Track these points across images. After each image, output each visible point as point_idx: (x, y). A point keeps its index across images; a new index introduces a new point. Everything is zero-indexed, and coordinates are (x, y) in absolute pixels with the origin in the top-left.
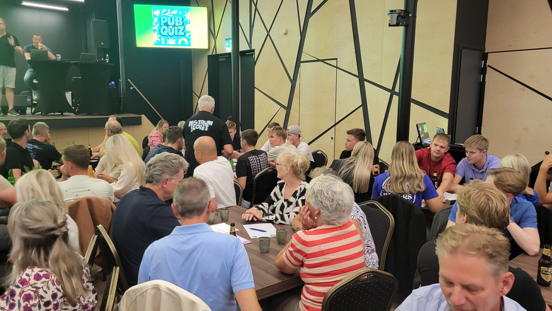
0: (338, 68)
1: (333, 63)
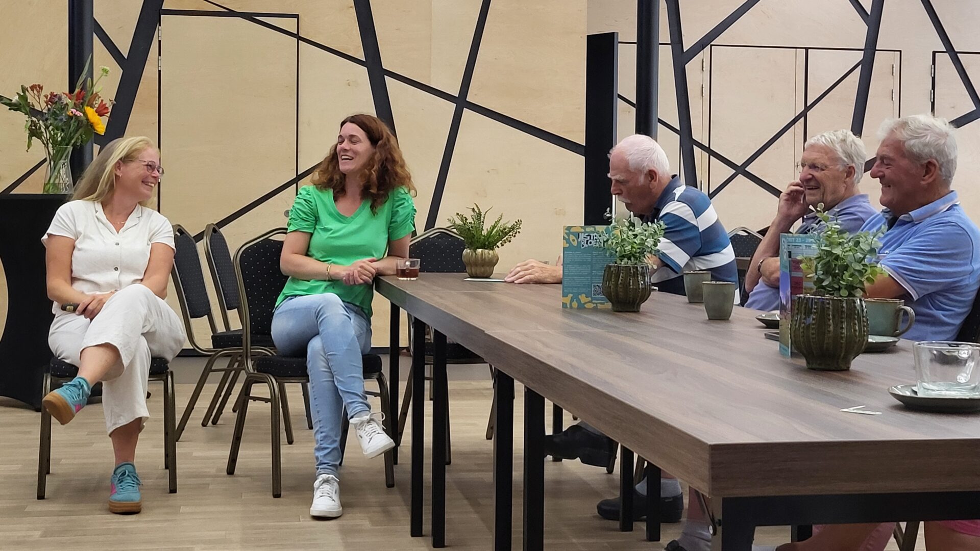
0: (300, 39)
1: (289, 25)
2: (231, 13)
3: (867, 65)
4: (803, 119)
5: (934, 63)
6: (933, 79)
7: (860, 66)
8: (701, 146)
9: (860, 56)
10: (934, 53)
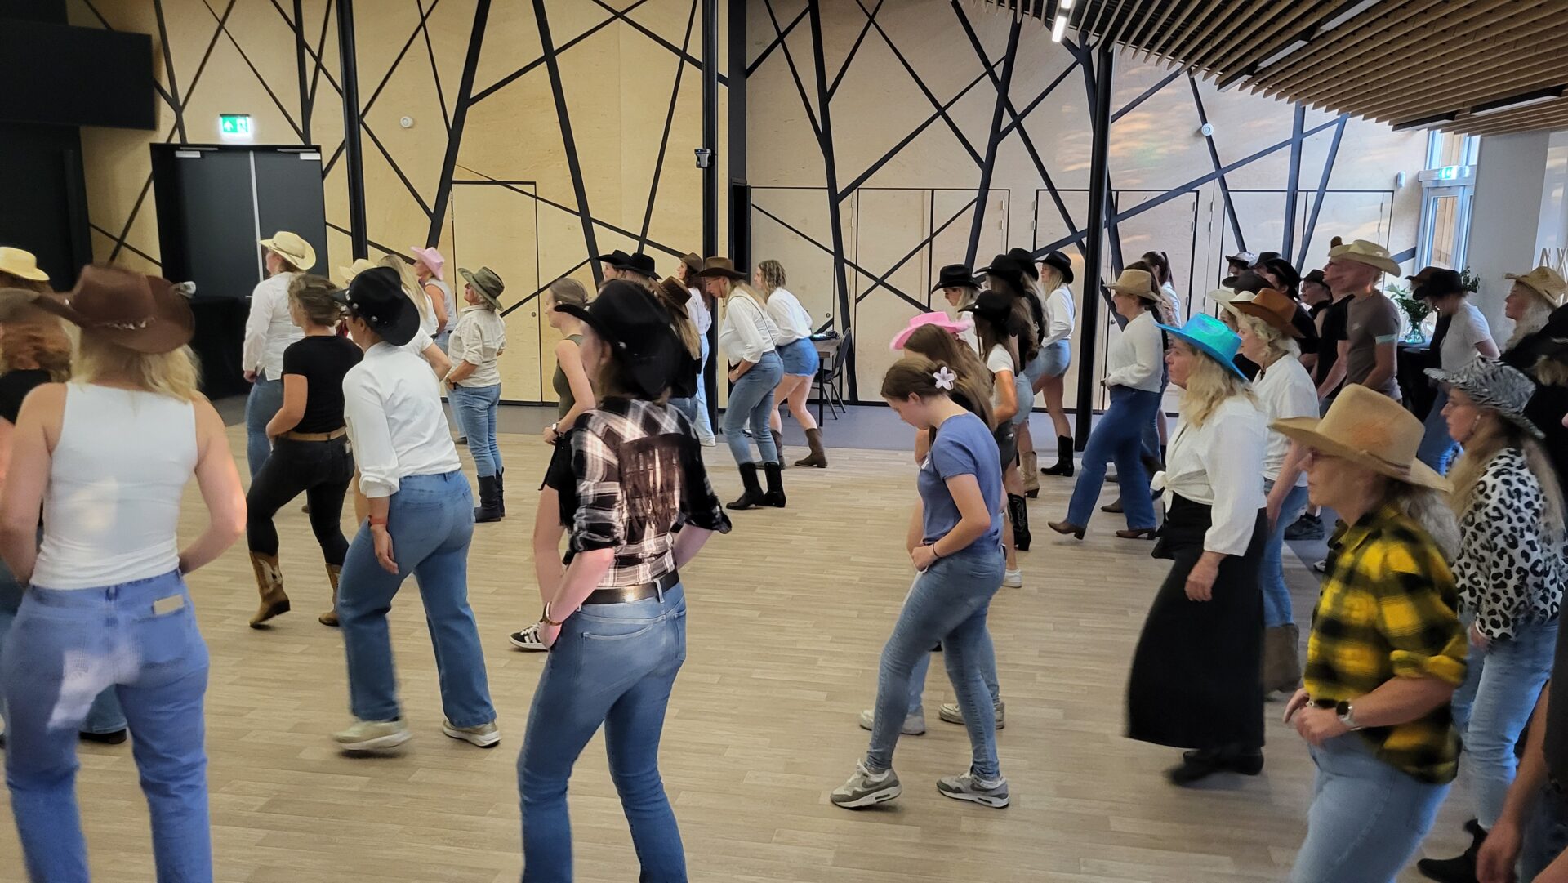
1: (530, 189)
2: (494, 182)
3: (981, 202)
4: (929, 244)
5: (1037, 199)
6: (1036, 211)
7: (976, 203)
8: (850, 264)
9: (976, 194)
10: (1037, 191)
